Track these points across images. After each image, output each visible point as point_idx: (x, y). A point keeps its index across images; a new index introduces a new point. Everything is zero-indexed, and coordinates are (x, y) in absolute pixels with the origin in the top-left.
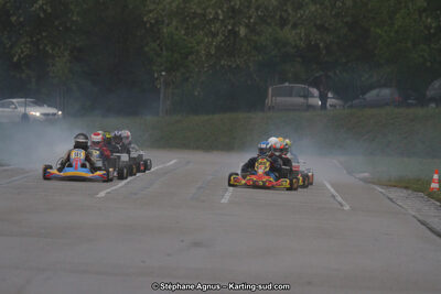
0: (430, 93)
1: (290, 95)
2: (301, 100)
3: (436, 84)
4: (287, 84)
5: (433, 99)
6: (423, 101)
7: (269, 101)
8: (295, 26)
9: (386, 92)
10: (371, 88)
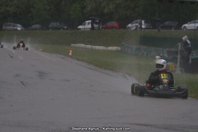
0: (50, 26)
1: (10, 26)
2: (13, 28)
3: (52, 24)
4: (9, 23)
5: (51, 28)
6: (48, 28)
7: (3, 28)
8: (11, 6)
9: (37, 26)
10: (33, 24)
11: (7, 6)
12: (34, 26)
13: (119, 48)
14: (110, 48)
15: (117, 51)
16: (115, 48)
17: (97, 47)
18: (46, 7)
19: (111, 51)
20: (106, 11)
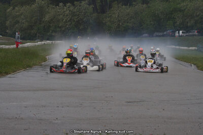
11: (128, 23)
12: (144, 35)
13: (196, 48)
14: (191, 48)
15: (195, 50)
16: (194, 48)
17: (182, 48)
18: (152, 23)
19: (191, 50)
20: (189, 24)
